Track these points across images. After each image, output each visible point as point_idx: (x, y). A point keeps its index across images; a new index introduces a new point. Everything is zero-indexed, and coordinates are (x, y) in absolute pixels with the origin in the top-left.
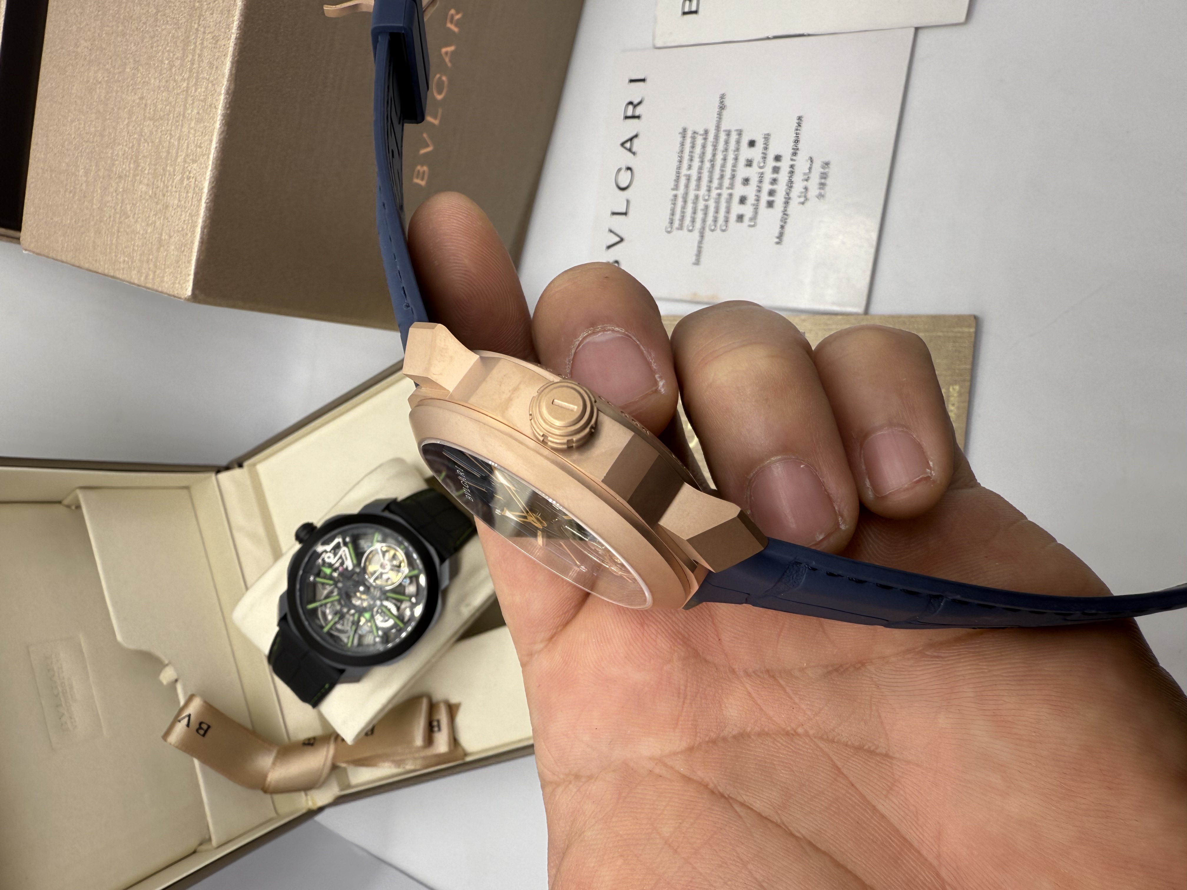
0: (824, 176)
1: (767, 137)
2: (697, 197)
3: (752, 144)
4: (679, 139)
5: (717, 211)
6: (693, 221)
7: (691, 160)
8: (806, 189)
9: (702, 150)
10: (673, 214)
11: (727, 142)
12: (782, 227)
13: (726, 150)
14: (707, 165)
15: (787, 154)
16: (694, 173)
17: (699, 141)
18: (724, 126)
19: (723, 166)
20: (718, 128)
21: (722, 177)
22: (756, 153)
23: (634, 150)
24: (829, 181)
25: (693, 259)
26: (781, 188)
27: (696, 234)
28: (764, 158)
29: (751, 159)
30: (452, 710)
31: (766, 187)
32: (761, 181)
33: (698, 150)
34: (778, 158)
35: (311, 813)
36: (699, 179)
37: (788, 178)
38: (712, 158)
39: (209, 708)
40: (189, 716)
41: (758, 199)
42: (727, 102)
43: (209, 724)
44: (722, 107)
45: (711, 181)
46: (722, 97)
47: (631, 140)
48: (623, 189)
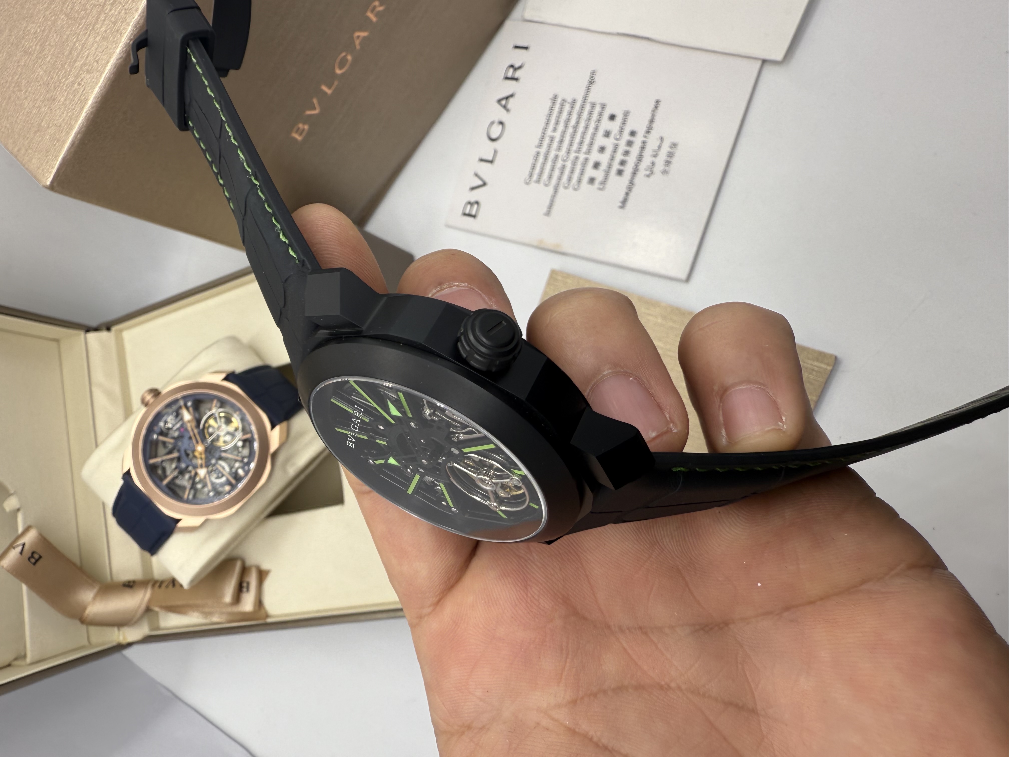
0: (671, 155)
1: (626, 114)
2: (557, 157)
3: (612, 117)
4: (549, 104)
5: (572, 171)
6: (550, 177)
7: (557, 123)
8: (653, 164)
9: (567, 117)
10: (533, 168)
11: (591, 113)
12: (627, 194)
13: (589, 119)
14: (570, 130)
15: (641, 132)
16: (558, 135)
17: (567, 108)
18: (591, 99)
19: (584, 133)
20: (585, 100)
21: (581, 143)
22: (614, 127)
23: (509, 106)
24: (674, 160)
25: (545, 210)
26: (631, 160)
27: (551, 189)
28: (621, 131)
29: (609, 131)
30: (262, 575)
31: (619, 157)
32: (615, 151)
33: (564, 116)
34: (633, 133)
35: (120, 647)
36: (561, 141)
37: (638, 152)
38: (575, 125)
39: (43, 540)
40: (24, 545)
41: (610, 166)
42: (596, 78)
43: (41, 555)
44: (592, 82)
45: (571, 144)
46: (593, 73)
47: (507, 98)
48: (493, 140)
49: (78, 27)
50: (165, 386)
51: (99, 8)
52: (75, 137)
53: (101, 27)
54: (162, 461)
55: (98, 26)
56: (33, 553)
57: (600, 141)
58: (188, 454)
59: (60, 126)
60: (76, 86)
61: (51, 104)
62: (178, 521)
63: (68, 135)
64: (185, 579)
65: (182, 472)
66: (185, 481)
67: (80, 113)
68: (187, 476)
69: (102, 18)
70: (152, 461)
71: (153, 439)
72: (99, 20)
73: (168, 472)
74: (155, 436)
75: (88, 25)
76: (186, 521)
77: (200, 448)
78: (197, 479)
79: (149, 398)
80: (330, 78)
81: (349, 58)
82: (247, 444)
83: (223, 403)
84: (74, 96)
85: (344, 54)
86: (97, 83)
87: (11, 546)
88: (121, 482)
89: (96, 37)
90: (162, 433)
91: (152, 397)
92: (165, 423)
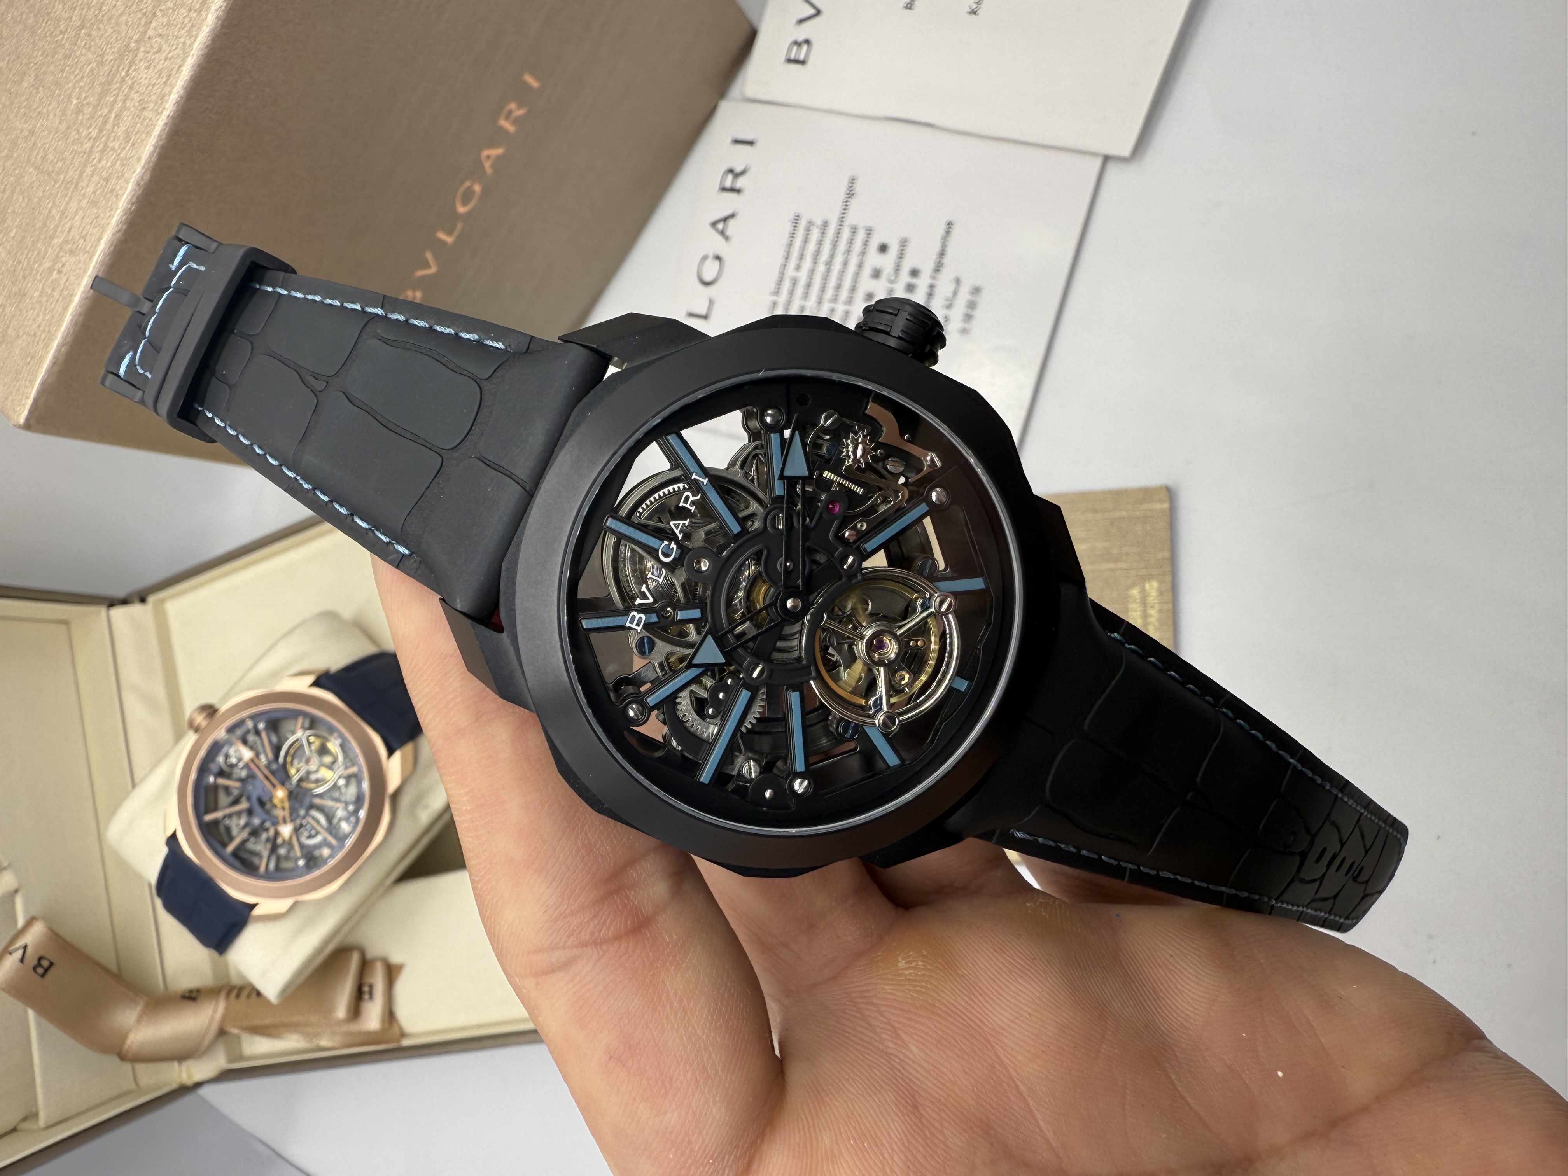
0: (972, 305)
1: (904, 243)
3: (883, 248)
4: (789, 228)
7: (801, 257)
9: (816, 247)
11: (851, 242)
13: (848, 252)
14: (821, 268)
15: (926, 270)
16: (803, 276)
17: (815, 234)
18: (850, 220)
19: (842, 273)
20: (841, 221)
21: (838, 287)
22: (887, 262)
23: (727, 233)
24: (979, 314)
28: (897, 269)
29: (880, 269)
30: (392, 972)
33: (812, 247)
34: (914, 273)
35: (184, 1090)
36: (809, 285)
38: (828, 260)
39: (56, 938)
40: (25, 947)
42: (858, 188)
43: (52, 961)
44: (850, 194)
45: (823, 289)
46: (853, 180)
47: (725, 220)
48: (707, 284)
49: (54, 186)
50: (225, 698)
51: (82, 156)
52: (58, 350)
53: (87, 186)
54: (225, 817)
55: (83, 184)
56: (40, 959)
57: (867, 283)
58: (264, 804)
59: (35, 334)
60: (55, 275)
61: (20, 302)
62: (253, 906)
63: (47, 347)
64: (272, 989)
65: (255, 833)
66: (261, 847)
67: (63, 315)
68: (264, 836)
69: (89, 170)
70: (209, 817)
71: (208, 783)
72: (85, 174)
73: (235, 831)
74: (211, 779)
75: (68, 183)
76: (266, 906)
77: (280, 794)
78: (279, 841)
79: (200, 719)
80: (450, 220)
81: (477, 188)
82: (352, 780)
83: (313, 723)
84: (53, 290)
85: (468, 184)
86: (85, 271)
87: (7, 951)
88: (165, 850)
89: (81, 201)
90: (221, 773)
91: (205, 718)
92: (227, 756)
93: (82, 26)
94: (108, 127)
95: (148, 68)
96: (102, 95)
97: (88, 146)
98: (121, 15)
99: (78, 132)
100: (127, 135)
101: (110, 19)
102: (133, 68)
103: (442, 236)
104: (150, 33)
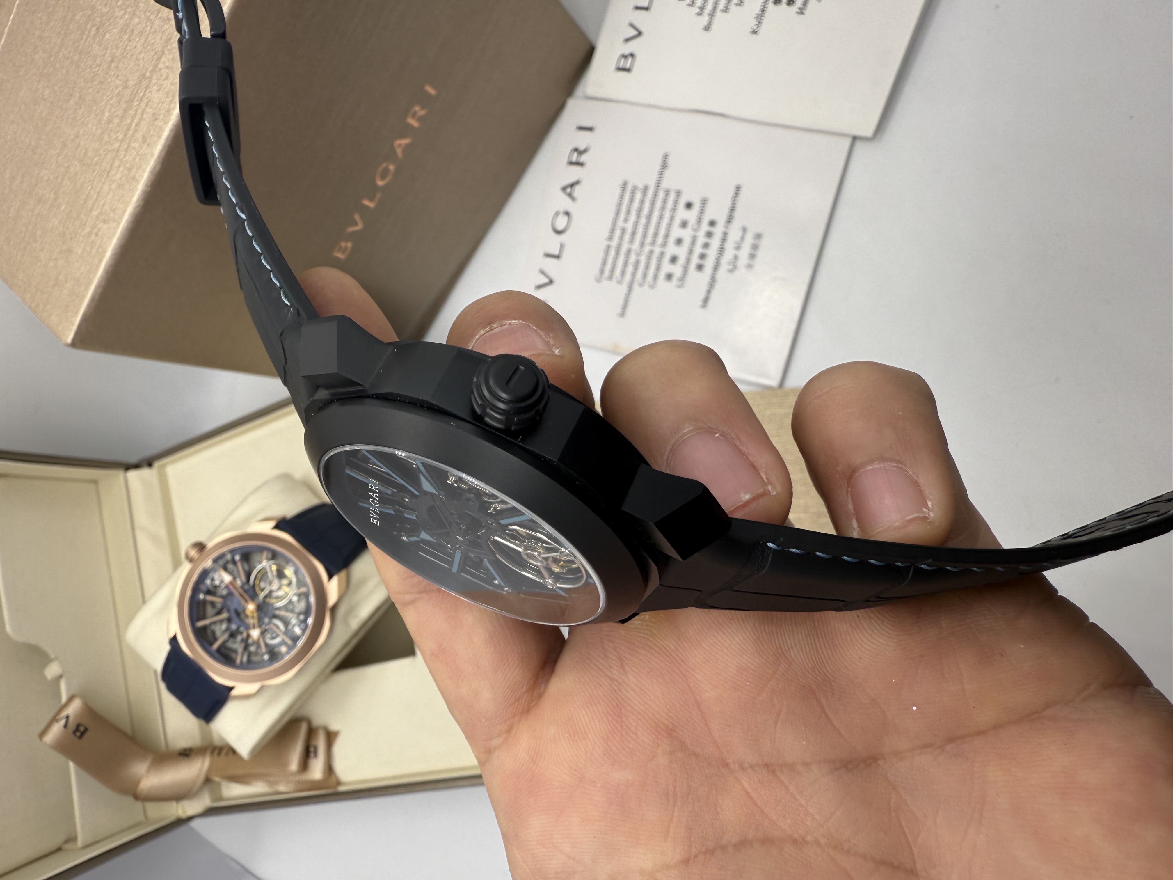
0: (755, 247)
1: (704, 202)
2: (629, 251)
4: (618, 191)
5: (647, 266)
6: (623, 273)
7: (628, 212)
8: (736, 257)
9: (639, 206)
10: (603, 265)
11: (665, 201)
12: (709, 292)
13: (663, 208)
14: (643, 221)
15: (721, 220)
16: (629, 226)
17: (638, 196)
18: (665, 185)
19: (659, 224)
20: (658, 185)
21: (656, 234)
22: (691, 216)
23: (574, 195)
24: (760, 254)
25: (619, 310)
26: (712, 253)
27: (624, 288)
28: (699, 221)
29: (686, 221)
30: (331, 737)
31: (698, 250)
32: (693, 243)
33: (636, 205)
34: (712, 223)
35: (180, 822)
36: (634, 233)
37: (719, 245)
38: (648, 214)
39: (89, 710)
40: (67, 717)
41: (688, 261)
42: (671, 161)
43: (87, 727)
44: (664, 166)
45: (645, 236)
46: (666, 156)
47: (572, 185)
48: (559, 232)
49: (92, 174)
50: (211, 537)
51: (112, 154)
52: (95, 292)
53: (116, 174)
54: (211, 624)
55: (113, 173)
56: (78, 726)
57: (676, 232)
58: (239, 614)
59: (78, 280)
60: (93, 237)
61: (68, 257)
62: (231, 688)
63: (87, 288)
64: (244, 749)
65: (233, 635)
66: (237, 645)
67: (98, 266)
68: (239, 638)
69: (117, 163)
70: (200, 624)
71: (199, 599)
72: (115, 166)
73: (218, 634)
74: (202, 596)
75: (102, 172)
76: (240, 689)
77: (251, 607)
78: (250, 641)
79: (193, 553)
80: (372, 191)
81: (392, 168)
82: (303, 597)
83: (274, 556)
84: (92, 247)
85: (385, 165)
86: (114, 235)
87: (55, 719)
88: (168, 649)
89: (112, 184)
90: (209, 592)
91: (196, 552)
92: (213, 580)
93: (112, 61)
94: (131, 132)
95: (159, 90)
96: (125, 111)
97: (117, 145)
98: (140, 53)
99: (110, 136)
100: (144, 139)
101: (132, 56)
102: (148, 91)
103: (366, 202)
104: (161, 65)
